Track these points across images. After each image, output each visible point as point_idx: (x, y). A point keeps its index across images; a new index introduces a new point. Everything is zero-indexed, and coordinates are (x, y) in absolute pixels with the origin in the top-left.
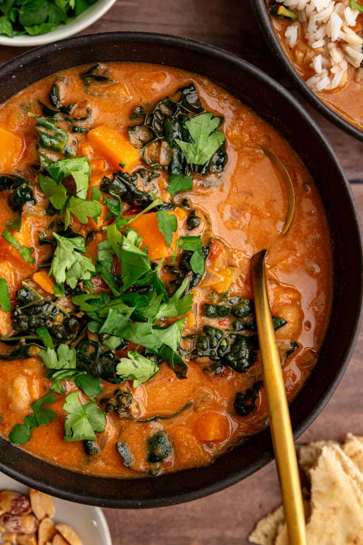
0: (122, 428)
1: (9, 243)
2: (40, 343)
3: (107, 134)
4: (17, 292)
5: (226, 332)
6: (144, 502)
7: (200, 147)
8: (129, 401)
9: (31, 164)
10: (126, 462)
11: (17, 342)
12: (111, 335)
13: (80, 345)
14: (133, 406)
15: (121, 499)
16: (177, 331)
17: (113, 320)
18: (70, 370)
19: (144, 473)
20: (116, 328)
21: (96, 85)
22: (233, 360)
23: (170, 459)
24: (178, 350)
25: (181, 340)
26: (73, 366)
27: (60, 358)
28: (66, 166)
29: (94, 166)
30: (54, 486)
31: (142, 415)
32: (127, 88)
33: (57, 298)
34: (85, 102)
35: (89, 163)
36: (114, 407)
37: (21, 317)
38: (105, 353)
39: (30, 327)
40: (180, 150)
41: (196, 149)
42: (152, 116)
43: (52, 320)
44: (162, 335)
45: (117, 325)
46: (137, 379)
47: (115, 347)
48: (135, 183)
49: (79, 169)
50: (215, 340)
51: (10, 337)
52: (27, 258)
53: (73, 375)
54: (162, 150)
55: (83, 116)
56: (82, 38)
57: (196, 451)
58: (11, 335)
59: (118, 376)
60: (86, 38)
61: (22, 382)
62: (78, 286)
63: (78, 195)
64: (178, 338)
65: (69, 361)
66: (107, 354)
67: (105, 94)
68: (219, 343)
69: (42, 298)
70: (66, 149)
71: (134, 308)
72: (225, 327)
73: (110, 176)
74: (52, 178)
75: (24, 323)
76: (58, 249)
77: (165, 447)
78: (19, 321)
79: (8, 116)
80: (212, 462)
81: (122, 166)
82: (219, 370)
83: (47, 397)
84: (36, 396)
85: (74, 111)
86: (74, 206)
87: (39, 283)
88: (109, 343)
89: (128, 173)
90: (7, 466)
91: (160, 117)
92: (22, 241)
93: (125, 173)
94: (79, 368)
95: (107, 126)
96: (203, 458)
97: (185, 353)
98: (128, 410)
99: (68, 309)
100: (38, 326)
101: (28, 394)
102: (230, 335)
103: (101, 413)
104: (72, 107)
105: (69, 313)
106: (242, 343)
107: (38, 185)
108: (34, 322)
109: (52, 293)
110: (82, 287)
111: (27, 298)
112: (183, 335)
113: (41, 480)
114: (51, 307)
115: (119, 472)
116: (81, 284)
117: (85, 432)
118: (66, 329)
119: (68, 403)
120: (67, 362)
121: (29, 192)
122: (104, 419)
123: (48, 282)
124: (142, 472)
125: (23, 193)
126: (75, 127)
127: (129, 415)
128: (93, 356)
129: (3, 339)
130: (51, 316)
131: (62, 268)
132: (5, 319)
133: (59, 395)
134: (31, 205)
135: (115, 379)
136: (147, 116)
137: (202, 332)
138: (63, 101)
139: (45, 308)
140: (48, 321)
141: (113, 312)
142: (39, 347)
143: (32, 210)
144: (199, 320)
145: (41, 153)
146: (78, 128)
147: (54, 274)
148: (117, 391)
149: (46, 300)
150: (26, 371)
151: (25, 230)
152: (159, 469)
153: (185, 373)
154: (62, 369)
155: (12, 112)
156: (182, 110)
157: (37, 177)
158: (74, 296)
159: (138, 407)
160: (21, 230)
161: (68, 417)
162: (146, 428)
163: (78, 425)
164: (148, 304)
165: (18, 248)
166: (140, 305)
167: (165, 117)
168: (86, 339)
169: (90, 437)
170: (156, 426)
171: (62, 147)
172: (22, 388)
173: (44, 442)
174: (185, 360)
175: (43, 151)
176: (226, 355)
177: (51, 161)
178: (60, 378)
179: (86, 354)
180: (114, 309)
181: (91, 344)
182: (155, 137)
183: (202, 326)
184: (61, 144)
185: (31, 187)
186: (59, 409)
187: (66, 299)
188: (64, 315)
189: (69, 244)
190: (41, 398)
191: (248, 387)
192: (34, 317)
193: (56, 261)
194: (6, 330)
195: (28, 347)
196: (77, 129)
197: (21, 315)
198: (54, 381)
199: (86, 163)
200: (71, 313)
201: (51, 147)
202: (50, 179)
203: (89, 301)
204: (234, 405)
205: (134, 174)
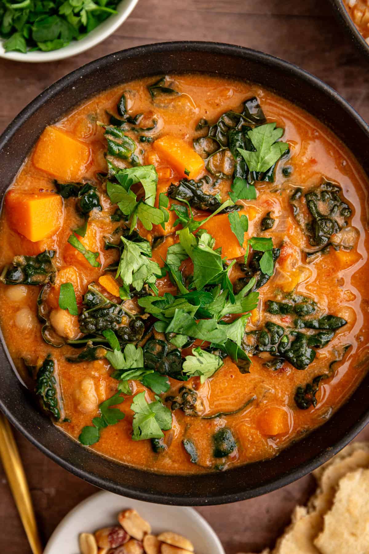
0: (187, 425)
1: (75, 248)
2: (107, 345)
3: (172, 143)
4: (83, 296)
5: (287, 330)
6: (211, 499)
7: (262, 155)
8: (194, 399)
9: (97, 172)
10: (193, 458)
11: (85, 344)
12: (178, 334)
13: (147, 345)
14: (198, 404)
15: (188, 496)
16: (241, 327)
17: (178, 319)
18: (138, 369)
19: (211, 468)
20: (182, 327)
21: (161, 96)
22: (293, 357)
23: (235, 453)
24: (242, 345)
25: (244, 336)
26: (141, 365)
27: (127, 358)
28: (135, 174)
29: (161, 174)
30: (122, 486)
31: (207, 412)
32: (192, 99)
33: (123, 300)
34: (151, 113)
35: (157, 171)
36: (180, 405)
37: (88, 320)
38: (172, 352)
39: (97, 330)
40: (243, 159)
41: (258, 157)
42: (216, 127)
43: (119, 322)
44: (227, 330)
45: (182, 324)
46: (203, 374)
47: (181, 345)
48: (201, 188)
49: (147, 177)
50: (276, 336)
51: (77, 340)
52: (92, 262)
53: (141, 375)
54: (226, 159)
55: (149, 126)
56: (140, 49)
57: (261, 445)
58: (78, 338)
59: (185, 374)
60: (144, 49)
61: (90, 384)
62: (144, 288)
63: (147, 201)
64: (242, 333)
65: (136, 361)
66: (174, 352)
67: (171, 105)
68: (280, 339)
69: (108, 301)
70: (133, 158)
71: (199, 306)
72: (287, 325)
73: (176, 184)
74: (120, 185)
75: (91, 326)
76: (125, 252)
77: (230, 443)
78: (86, 324)
79: (76, 127)
80: (277, 455)
81: (187, 173)
82: (279, 366)
83: (114, 398)
84: (104, 397)
85: (141, 121)
86: (142, 212)
87: (105, 286)
88: (176, 341)
89: (193, 180)
90: (77, 467)
91: (223, 127)
92: (87, 245)
93: (191, 180)
94: (146, 367)
95: (173, 135)
96: (267, 451)
97: (248, 349)
98: (193, 407)
99: (134, 311)
100: (105, 328)
101: (96, 396)
102: (291, 333)
103: (168, 412)
104: (138, 118)
105: (134, 315)
106: (302, 340)
107: (105, 192)
108: (101, 325)
109: (117, 295)
110: (147, 289)
111: (94, 302)
112: (246, 330)
113: (110, 480)
114: (118, 309)
115: (185, 469)
116: (147, 286)
117: (153, 430)
118: (132, 330)
119: (135, 403)
120: (134, 361)
121: (96, 198)
122: (170, 417)
123: (113, 285)
124: (208, 467)
125: (91, 199)
126: (143, 137)
127: (194, 412)
128: (160, 354)
129: (70, 342)
130: (118, 319)
131: (129, 271)
132: (72, 322)
133: (125, 395)
134: (98, 211)
135: (182, 376)
136: (211, 128)
137: (264, 328)
138: (130, 112)
139: (111, 310)
140: (115, 323)
141: (179, 311)
142: (106, 349)
143: (99, 216)
144: (262, 316)
145: (108, 161)
146: (146, 138)
147: (122, 276)
148: (183, 388)
149: (112, 303)
150: (93, 373)
151: (90, 235)
152: (224, 464)
153: (248, 368)
154: (130, 369)
155: (79, 122)
156: (245, 120)
157: (104, 184)
158: (139, 298)
159: (202, 404)
160: (86, 235)
161: (136, 416)
162: (210, 424)
163: (146, 424)
164: (213, 301)
165: (84, 252)
166: (205, 303)
167: (229, 128)
168: (152, 338)
169: (158, 435)
170: (221, 423)
171: (129, 155)
172: (90, 389)
173: (114, 443)
174: (249, 354)
175: (110, 158)
176: (286, 352)
177: (119, 168)
178: (128, 378)
179: (154, 353)
180: (180, 309)
181: (158, 343)
182: (219, 147)
183: (264, 321)
184: (128, 152)
185: (98, 193)
186: (127, 409)
187: (131, 302)
188: (130, 317)
189: (136, 247)
190: (107, 399)
191: (308, 381)
192: (101, 319)
193: (123, 264)
194: (73, 333)
195: (95, 349)
196: (144, 139)
197: (89, 318)
198: (121, 381)
199: (153, 171)
200: (137, 314)
201: (118, 154)
202: (118, 186)
203: (154, 303)
204: (295, 399)
205: (200, 181)
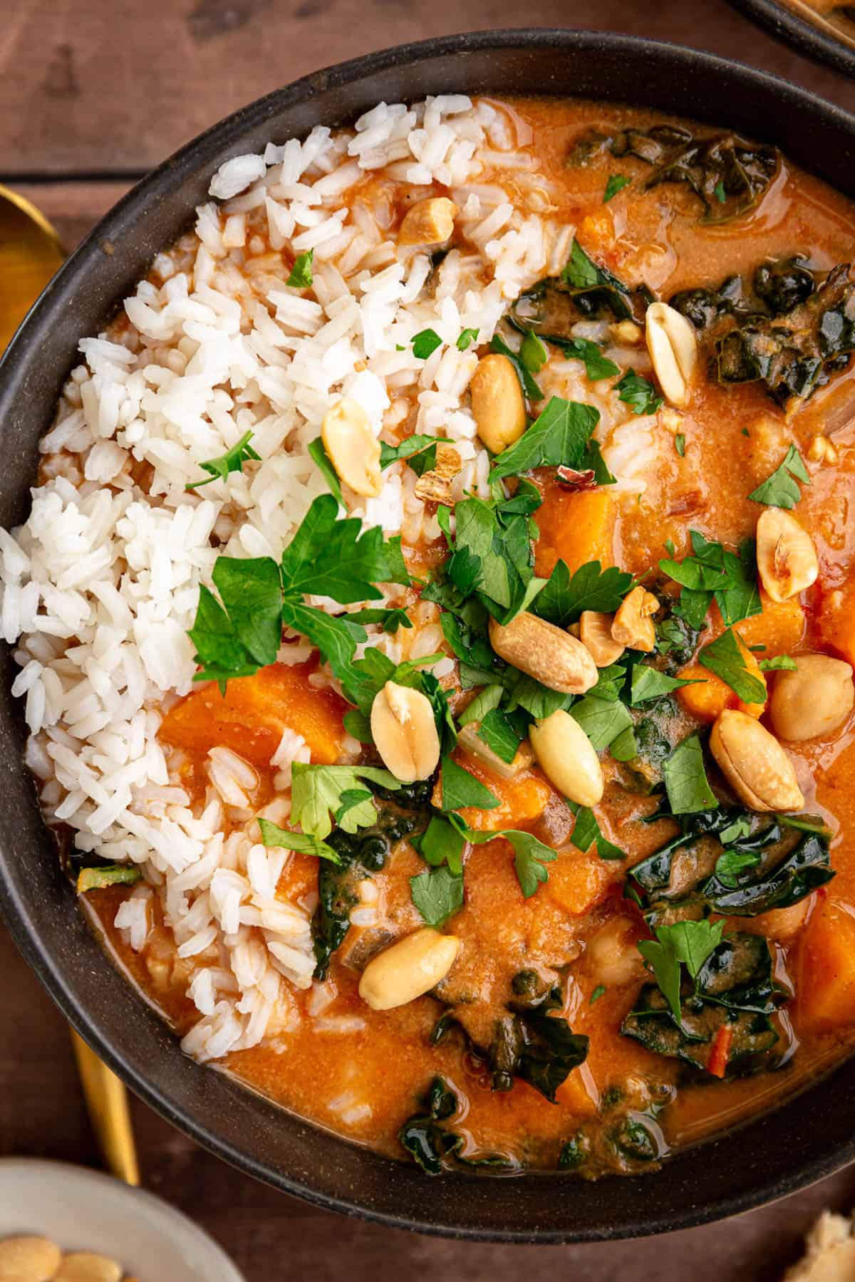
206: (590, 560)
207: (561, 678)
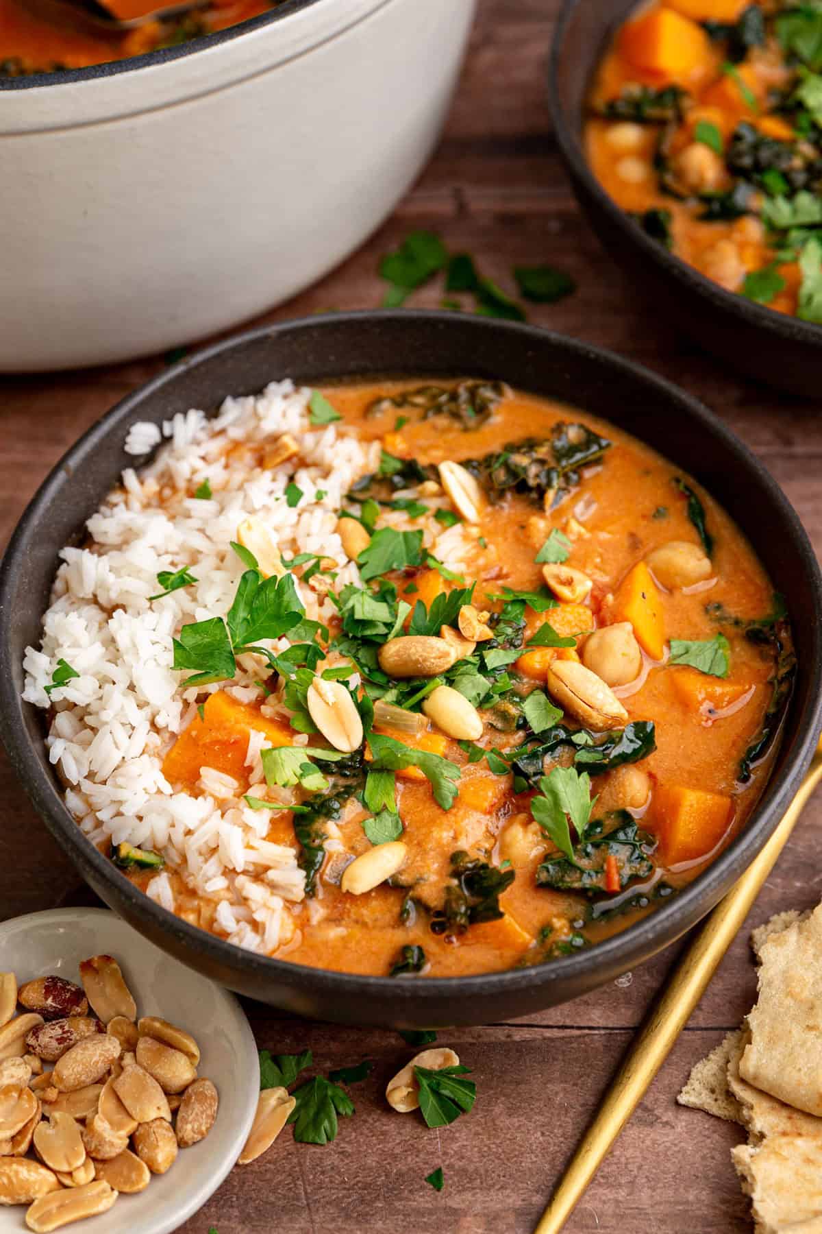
206: (438, 594)
207: (434, 655)
